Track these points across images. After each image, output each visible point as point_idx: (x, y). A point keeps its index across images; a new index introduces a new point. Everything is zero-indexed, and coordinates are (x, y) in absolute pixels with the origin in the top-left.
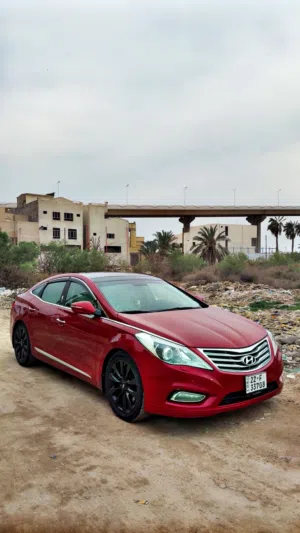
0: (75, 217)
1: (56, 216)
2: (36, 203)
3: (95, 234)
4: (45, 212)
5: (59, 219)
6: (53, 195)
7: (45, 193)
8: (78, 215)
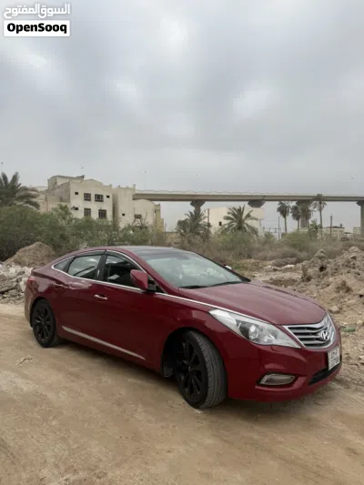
0: (105, 198)
1: (87, 197)
2: (68, 184)
3: (124, 215)
4: (77, 193)
5: (90, 200)
6: (83, 177)
7: (75, 176)
8: (108, 197)
